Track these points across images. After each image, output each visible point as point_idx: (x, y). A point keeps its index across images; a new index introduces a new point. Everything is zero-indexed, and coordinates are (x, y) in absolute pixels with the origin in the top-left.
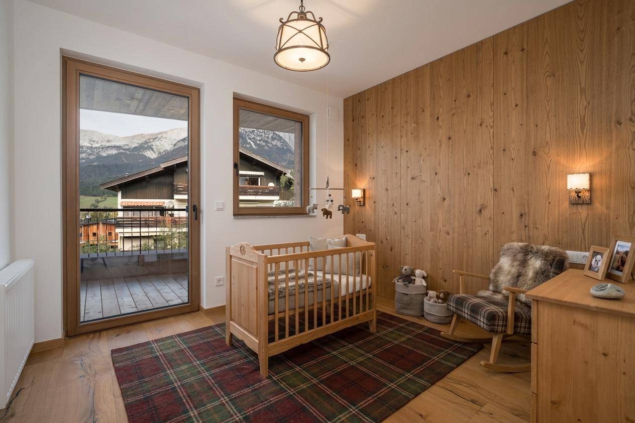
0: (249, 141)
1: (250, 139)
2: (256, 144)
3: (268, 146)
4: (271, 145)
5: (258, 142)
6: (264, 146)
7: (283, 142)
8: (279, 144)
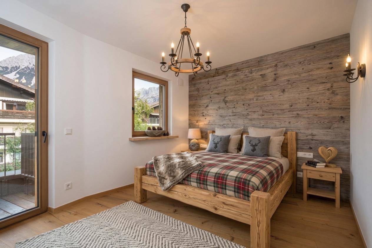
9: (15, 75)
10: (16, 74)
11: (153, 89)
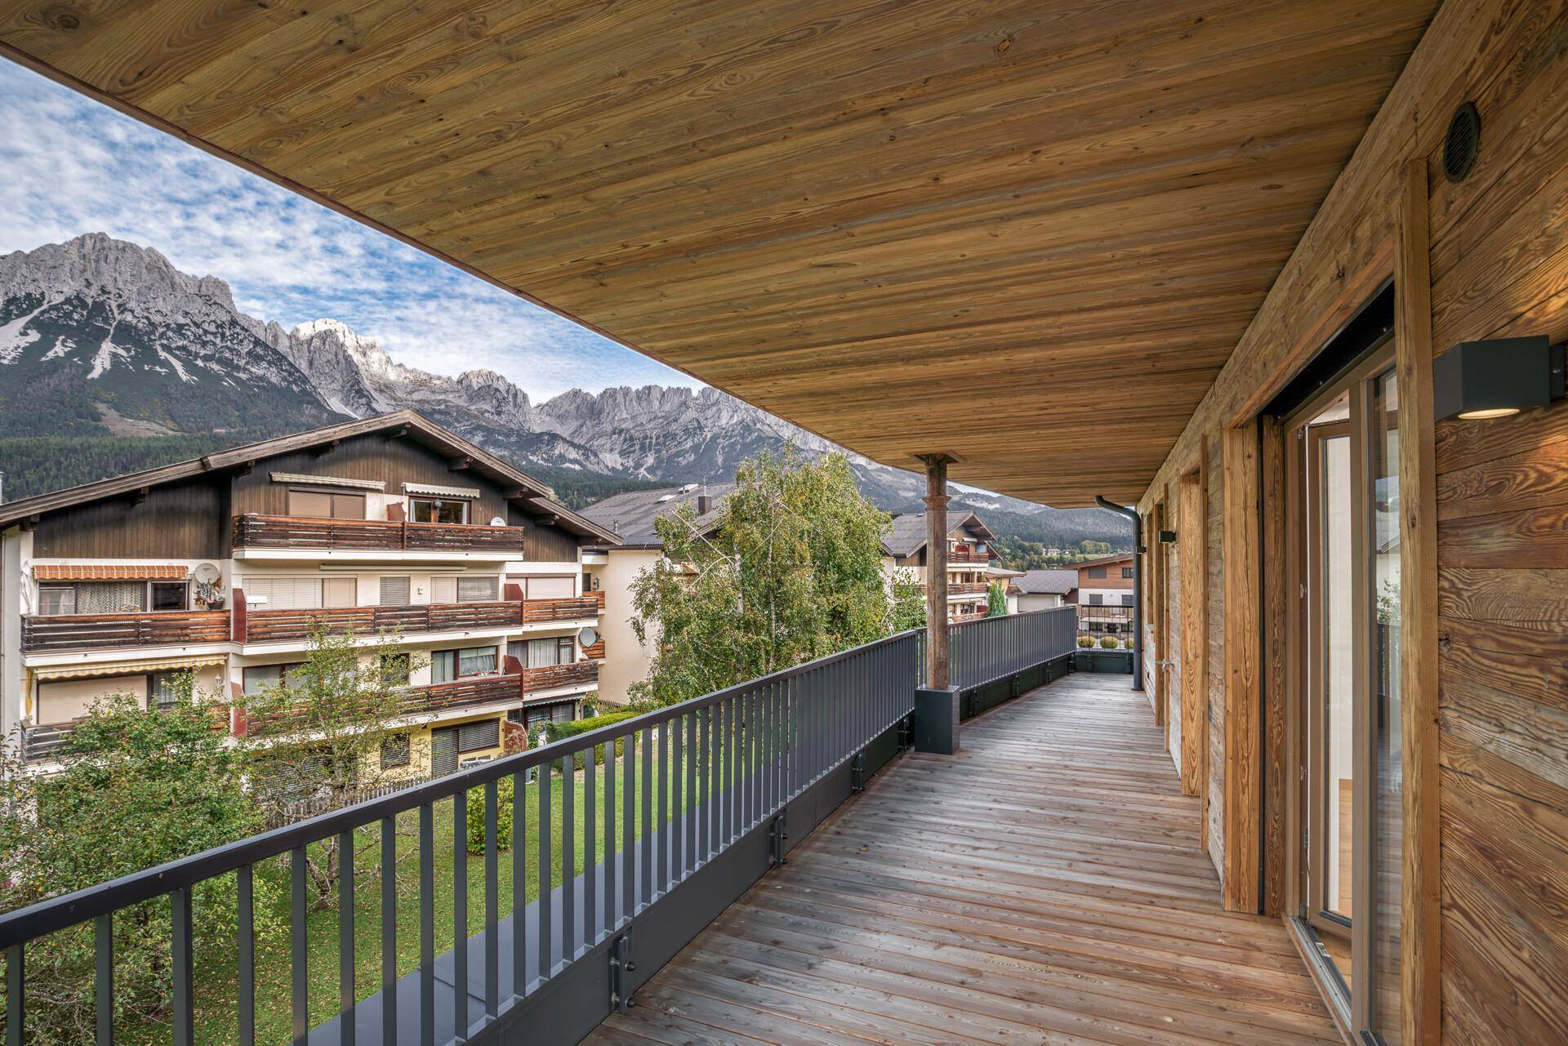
0: (163, 355)
1: (165, 348)
2: (190, 367)
3: (238, 381)
4: (243, 376)
5: (200, 363)
6: (220, 378)
7: (286, 371)
8: (273, 376)
9: (22, 334)
10: (26, 328)
11: (620, 398)
